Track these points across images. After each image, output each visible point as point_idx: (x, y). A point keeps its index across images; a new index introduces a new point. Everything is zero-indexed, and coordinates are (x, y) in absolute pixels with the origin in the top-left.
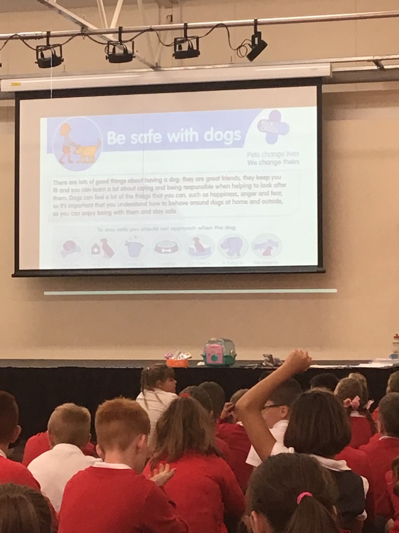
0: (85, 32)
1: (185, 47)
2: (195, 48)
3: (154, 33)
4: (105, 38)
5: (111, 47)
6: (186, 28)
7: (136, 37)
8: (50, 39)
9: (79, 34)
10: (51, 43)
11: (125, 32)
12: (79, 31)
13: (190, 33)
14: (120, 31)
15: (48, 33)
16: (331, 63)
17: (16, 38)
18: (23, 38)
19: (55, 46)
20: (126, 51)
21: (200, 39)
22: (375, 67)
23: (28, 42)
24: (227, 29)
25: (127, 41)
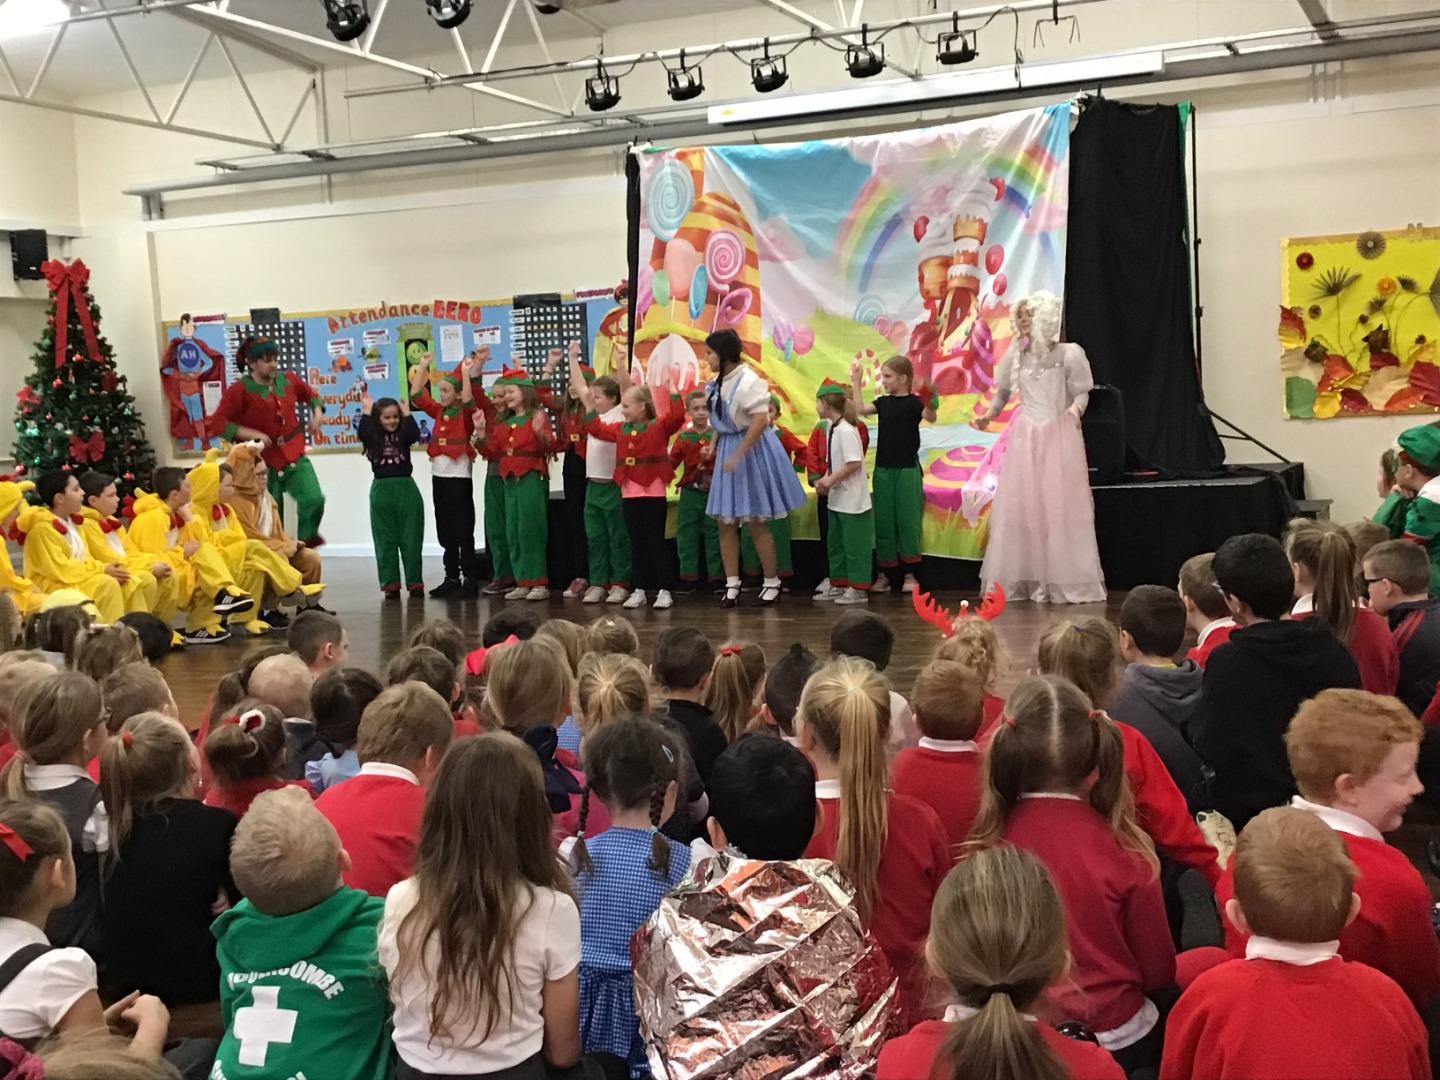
0: (815, 36)
1: (956, 46)
2: (971, 47)
3: (912, 29)
4: (844, 42)
5: (853, 54)
7: (881, 37)
8: (770, 48)
9: (808, 39)
10: (770, 54)
11: (871, 30)
12: (807, 33)
13: (962, 26)
14: (865, 30)
15: (766, 40)
16: (1163, 51)
17: (724, 51)
18: (733, 50)
19: (776, 58)
20: (872, 58)
21: (977, 32)
22: (1227, 53)
23: (740, 54)
24: (1015, 15)
25: (874, 43)
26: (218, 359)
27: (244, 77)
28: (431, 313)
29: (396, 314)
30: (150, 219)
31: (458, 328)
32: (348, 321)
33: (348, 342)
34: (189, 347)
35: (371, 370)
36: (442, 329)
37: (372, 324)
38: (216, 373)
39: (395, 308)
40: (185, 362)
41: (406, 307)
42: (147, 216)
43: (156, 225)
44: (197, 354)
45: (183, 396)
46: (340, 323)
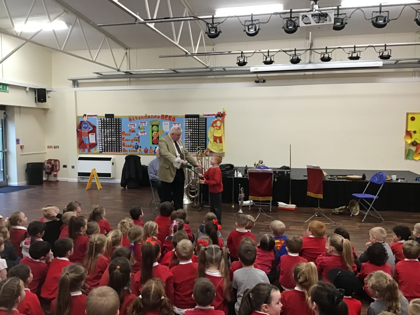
0: (311, 49)
1: (355, 55)
2: (359, 56)
3: (342, 49)
5: (322, 55)
6: (355, 47)
7: (332, 51)
8: (296, 51)
9: (309, 50)
10: (296, 53)
11: (328, 49)
13: (357, 49)
14: (326, 49)
15: (295, 49)
17: (281, 51)
18: (285, 51)
19: (298, 54)
20: (329, 56)
21: (361, 52)
24: (375, 48)
25: (329, 53)
26: (94, 127)
27: (112, 50)
28: (160, 118)
29: (149, 118)
30: (75, 87)
31: (168, 122)
32: (135, 119)
33: (134, 124)
34: (85, 124)
35: (141, 132)
36: (163, 122)
37: (142, 120)
38: (94, 131)
39: (149, 116)
40: (84, 127)
41: (153, 116)
42: (73, 86)
43: (76, 89)
44: (88, 125)
45: (83, 137)
46: (132, 119)
